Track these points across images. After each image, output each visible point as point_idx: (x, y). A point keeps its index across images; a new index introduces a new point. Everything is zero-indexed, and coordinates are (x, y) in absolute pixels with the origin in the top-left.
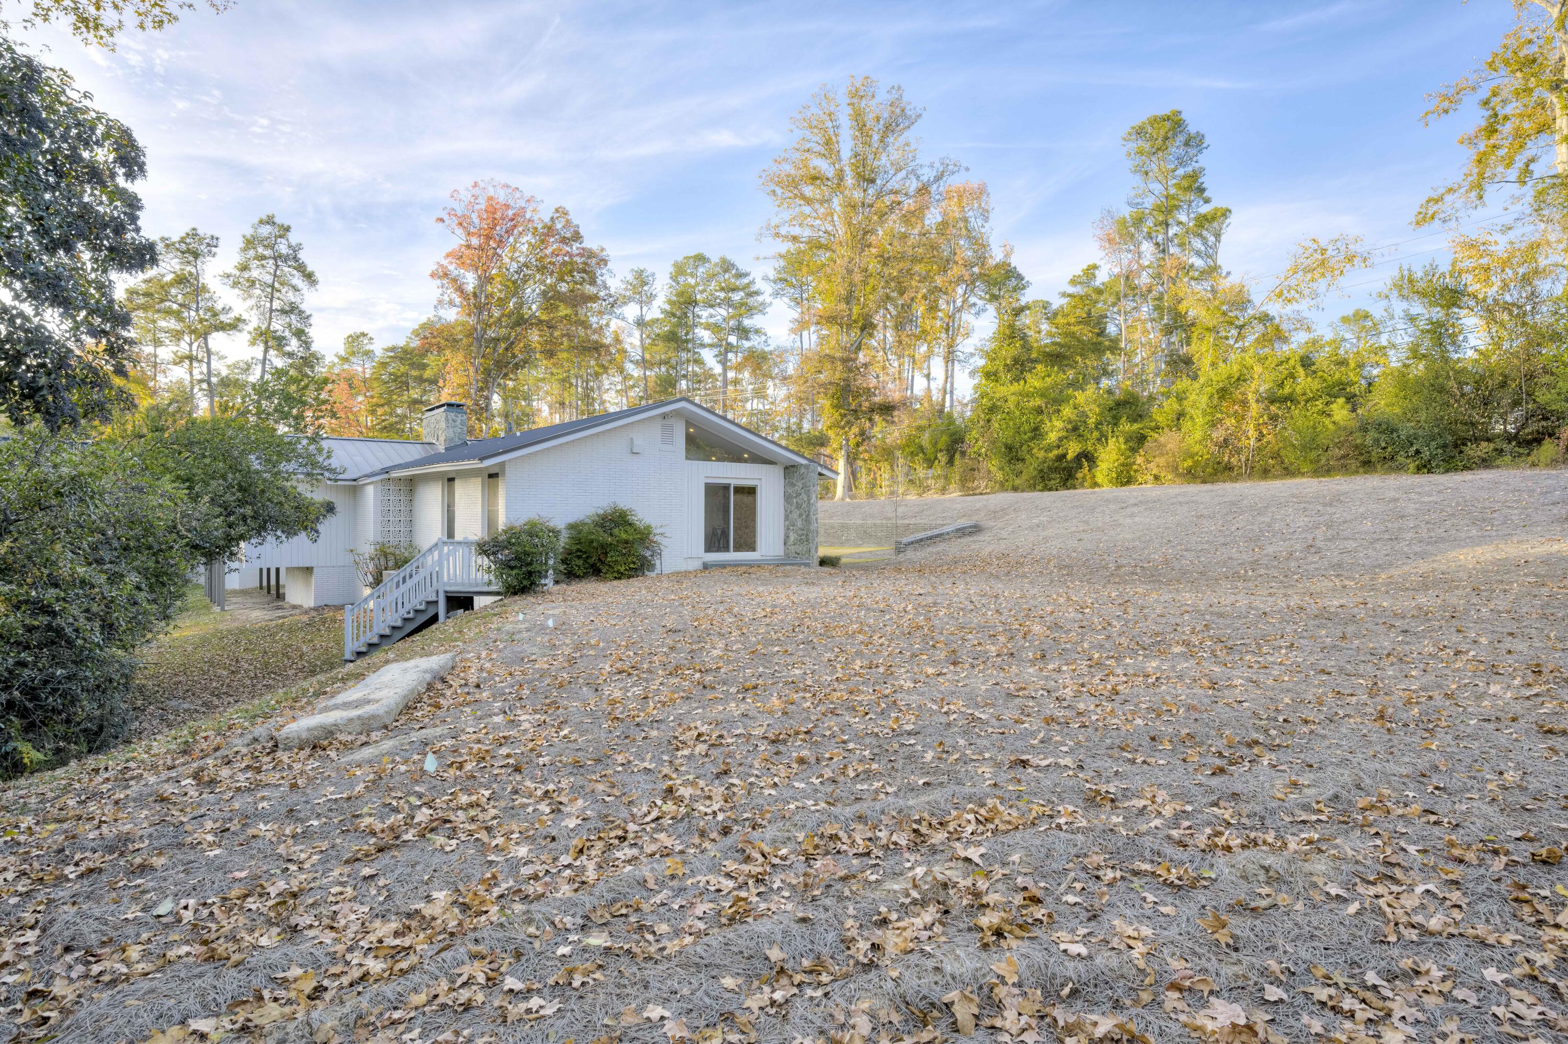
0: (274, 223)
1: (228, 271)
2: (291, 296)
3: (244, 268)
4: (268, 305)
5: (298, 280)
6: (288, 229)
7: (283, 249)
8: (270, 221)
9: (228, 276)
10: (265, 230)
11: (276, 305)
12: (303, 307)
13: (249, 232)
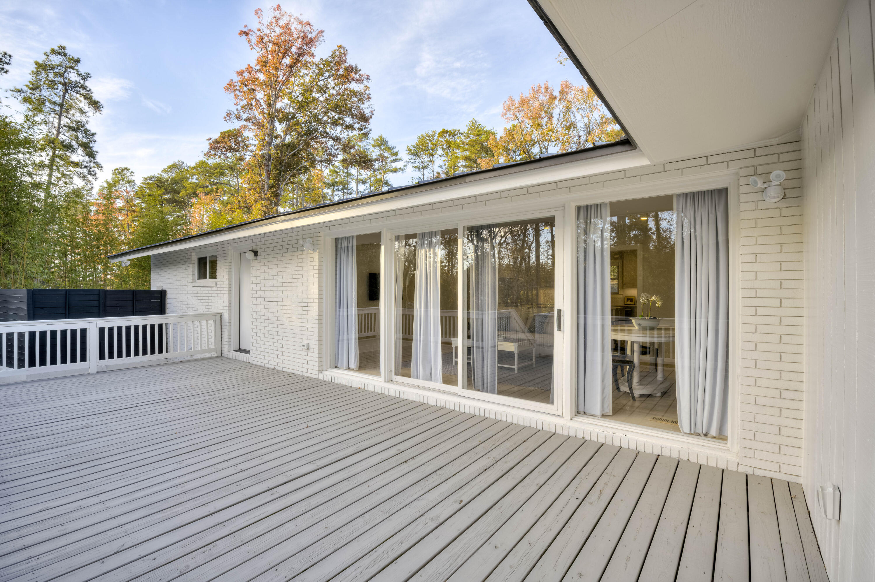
0: (65, 55)
1: (19, 87)
2: (78, 117)
3: (36, 87)
4: (56, 121)
5: (84, 104)
6: (78, 61)
7: (73, 76)
8: (61, 51)
9: (19, 91)
10: (56, 59)
11: (65, 121)
12: (88, 127)
13: (41, 59)
